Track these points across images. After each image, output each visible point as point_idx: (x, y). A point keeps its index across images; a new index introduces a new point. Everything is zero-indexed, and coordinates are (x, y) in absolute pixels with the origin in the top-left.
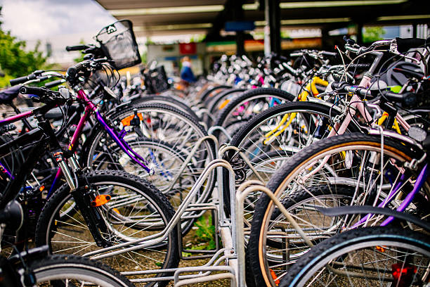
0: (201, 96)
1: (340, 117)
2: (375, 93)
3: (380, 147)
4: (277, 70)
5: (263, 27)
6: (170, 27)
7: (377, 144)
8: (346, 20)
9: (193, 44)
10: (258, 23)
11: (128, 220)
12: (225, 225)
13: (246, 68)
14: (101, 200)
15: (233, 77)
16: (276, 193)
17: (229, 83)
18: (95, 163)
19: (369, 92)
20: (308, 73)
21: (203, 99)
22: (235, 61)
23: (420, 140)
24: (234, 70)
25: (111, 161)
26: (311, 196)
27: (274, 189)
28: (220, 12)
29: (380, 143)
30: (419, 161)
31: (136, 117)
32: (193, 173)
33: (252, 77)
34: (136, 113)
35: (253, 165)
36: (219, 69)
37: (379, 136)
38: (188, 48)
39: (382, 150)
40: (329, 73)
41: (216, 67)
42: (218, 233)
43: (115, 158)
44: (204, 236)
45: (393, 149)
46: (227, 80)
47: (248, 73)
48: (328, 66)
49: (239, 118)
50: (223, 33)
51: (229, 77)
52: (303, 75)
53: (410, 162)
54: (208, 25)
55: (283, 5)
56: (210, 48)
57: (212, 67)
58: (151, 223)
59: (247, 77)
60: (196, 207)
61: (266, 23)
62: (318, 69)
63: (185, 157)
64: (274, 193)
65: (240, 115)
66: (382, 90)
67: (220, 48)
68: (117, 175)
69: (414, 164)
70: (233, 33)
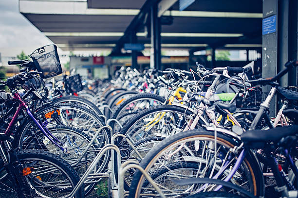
0: (105, 95)
1: (193, 115)
2: (212, 103)
3: (214, 138)
4: (155, 81)
5: (150, 47)
6: (87, 45)
7: (212, 137)
8: (205, 45)
9: (102, 57)
10: (146, 45)
11: (47, 184)
12: (115, 188)
13: (136, 77)
14: (27, 171)
15: (127, 82)
16: (146, 170)
17: (124, 87)
18: (24, 144)
19: (209, 102)
20: (175, 84)
21: (106, 97)
22: (129, 71)
23: (239, 134)
24: (129, 77)
25: (37, 142)
26: (169, 171)
27: (145, 167)
28: (122, 37)
29: (214, 135)
30: (239, 148)
31: (55, 112)
32: (96, 150)
33: (140, 83)
34: (55, 109)
35: (135, 147)
36: (118, 76)
37: (213, 131)
38: (98, 60)
39: (215, 140)
40: (187, 86)
41: (117, 74)
42: (110, 194)
43: (40, 140)
44: (102, 195)
45: (222, 140)
46: (123, 84)
47: (137, 80)
48: (187, 81)
49: (130, 112)
50: (123, 51)
51: (125, 82)
52: (172, 84)
53: (233, 148)
54: (114, 45)
55: (163, 34)
56: (114, 61)
57: (114, 74)
58: (64, 187)
59: (137, 83)
60: (95, 175)
61: (152, 45)
62: (181, 82)
63: (90, 140)
64: (144, 169)
65: (131, 109)
66: (216, 101)
67: (121, 60)
68: (39, 153)
69: (236, 149)
70: (129, 51)
